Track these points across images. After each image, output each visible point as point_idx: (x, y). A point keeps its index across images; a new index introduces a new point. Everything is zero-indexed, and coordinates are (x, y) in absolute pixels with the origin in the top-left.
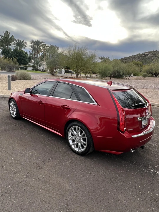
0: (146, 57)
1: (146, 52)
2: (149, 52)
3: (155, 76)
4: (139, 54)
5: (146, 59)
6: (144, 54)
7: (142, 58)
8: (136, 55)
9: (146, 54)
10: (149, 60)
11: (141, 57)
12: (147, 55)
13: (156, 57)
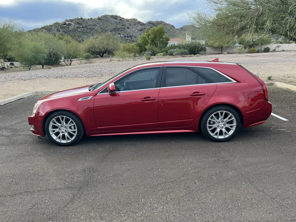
0: (69, 28)
1: (67, 21)
2: (71, 20)
3: (100, 56)
4: (57, 23)
5: (71, 31)
6: (65, 24)
7: (64, 29)
8: (53, 25)
9: (67, 23)
10: (74, 32)
11: (61, 28)
12: (70, 24)
13: (83, 27)
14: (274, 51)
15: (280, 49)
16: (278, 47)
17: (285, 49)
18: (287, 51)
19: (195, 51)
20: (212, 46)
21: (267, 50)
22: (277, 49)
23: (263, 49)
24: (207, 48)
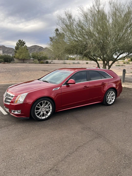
14: (50, 63)
15: (53, 62)
16: (52, 61)
17: (55, 63)
18: (56, 64)
19: (7, 61)
20: (18, 58)
21: (47, 63)
22: (51, 62)
23: (45, 62)
24: (15, 59)
